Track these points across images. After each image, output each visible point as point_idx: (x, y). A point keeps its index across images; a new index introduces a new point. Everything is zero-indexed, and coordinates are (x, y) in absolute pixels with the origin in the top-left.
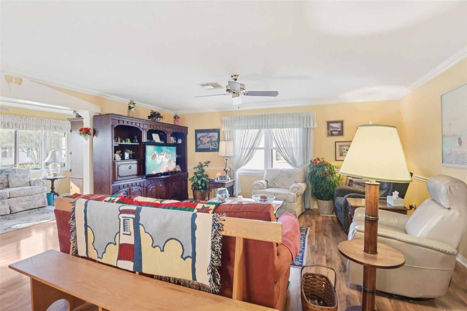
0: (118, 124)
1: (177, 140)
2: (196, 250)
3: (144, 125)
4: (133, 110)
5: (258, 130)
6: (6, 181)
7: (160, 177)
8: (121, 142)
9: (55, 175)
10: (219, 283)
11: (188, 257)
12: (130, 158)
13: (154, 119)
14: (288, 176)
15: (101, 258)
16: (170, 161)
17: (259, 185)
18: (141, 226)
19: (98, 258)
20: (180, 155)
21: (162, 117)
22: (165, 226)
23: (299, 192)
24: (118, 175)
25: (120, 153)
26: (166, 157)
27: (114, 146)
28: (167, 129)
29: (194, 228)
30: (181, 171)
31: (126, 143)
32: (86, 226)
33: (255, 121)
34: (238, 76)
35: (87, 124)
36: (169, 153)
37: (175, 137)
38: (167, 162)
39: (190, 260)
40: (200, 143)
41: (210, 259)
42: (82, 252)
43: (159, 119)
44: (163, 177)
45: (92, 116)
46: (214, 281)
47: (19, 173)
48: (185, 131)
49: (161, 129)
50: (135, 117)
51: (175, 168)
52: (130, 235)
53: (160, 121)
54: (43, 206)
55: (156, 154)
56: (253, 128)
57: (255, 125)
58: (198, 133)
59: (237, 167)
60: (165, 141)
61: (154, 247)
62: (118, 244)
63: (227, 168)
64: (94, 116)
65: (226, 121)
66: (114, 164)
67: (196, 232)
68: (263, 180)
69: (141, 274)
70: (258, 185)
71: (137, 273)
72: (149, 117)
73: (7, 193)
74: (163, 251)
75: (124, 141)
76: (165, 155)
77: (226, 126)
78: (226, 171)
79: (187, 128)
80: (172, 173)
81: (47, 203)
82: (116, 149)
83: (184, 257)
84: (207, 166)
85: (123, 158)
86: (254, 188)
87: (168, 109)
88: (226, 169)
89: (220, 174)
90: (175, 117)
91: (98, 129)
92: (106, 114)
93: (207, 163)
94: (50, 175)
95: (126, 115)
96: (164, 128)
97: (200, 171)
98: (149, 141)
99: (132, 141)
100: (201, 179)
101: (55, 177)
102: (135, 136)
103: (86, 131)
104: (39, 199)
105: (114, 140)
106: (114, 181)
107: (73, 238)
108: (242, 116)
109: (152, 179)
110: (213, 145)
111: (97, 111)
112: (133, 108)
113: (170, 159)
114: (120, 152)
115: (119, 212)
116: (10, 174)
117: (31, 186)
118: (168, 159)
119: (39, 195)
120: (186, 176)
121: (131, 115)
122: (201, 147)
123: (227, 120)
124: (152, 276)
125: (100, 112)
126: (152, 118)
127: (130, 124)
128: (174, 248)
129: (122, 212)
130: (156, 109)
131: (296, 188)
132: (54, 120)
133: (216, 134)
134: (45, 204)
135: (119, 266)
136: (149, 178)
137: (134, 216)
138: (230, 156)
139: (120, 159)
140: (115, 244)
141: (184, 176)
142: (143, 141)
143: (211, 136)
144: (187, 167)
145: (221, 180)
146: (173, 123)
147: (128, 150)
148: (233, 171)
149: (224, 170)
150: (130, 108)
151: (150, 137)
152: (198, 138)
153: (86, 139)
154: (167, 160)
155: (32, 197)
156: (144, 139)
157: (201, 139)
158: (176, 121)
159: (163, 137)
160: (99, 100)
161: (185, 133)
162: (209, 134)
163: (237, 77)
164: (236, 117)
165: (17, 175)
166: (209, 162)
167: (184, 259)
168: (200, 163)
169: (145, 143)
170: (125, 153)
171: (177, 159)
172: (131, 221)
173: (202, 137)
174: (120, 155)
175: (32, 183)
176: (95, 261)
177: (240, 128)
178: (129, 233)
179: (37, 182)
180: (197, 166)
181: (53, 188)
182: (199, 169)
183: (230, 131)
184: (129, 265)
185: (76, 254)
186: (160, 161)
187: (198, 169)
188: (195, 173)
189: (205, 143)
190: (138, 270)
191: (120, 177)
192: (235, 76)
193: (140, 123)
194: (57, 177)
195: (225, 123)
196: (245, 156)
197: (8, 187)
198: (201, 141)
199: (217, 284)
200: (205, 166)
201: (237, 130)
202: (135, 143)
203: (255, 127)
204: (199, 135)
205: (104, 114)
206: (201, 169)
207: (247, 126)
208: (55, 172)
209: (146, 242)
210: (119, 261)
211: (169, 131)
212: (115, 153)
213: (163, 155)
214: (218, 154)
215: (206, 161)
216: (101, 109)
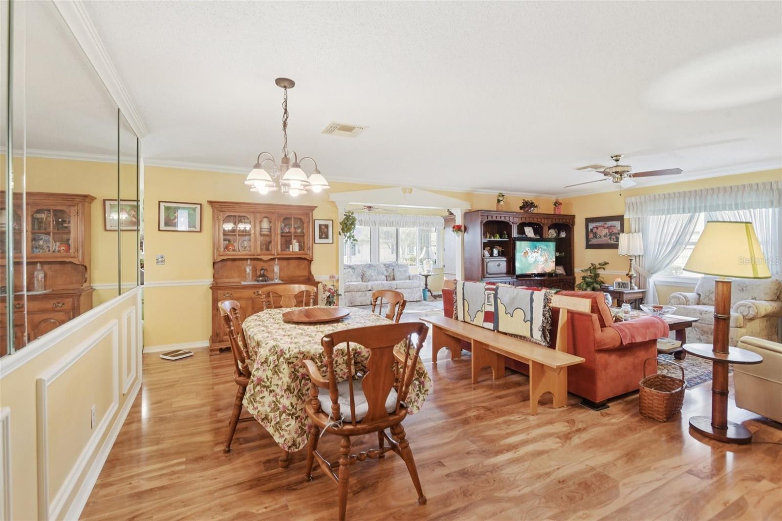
0: (486, 220)
1: (559, 234)
2: (533, 316)
3: (514, 218)
4: (502, 203)
5: (689, 215)
6: (392, 274)
7: (533, 278)
8: (490, 238)
9: (429, 271)
10: (548, 340)
11: (528, 321)
12: (499, 255)
13: (526, 210)
14: (741, 288)
15: (473, 321)
16: (546, 261)
17: (679, 298)
18: (498, 299)
19: (471, 321)
20: (563, 254)
21: (536, 207)
22: (513, 299)
23: (751, 312)
24: (487, 272)
25: (490, 250)
26: (541, 255)
27: (484, 243)
28: (543, 221)
29: (532, 301)
30: (564, 274)
31: (495, 239)
32: (464, 299)
33: (682, 202)
34: (620, 156)
35: (459, 221)
36: (545, 250)
37: (556, 230)
38: (543, 261)
39: (529, 323)
40: (592, 236)
41: (541, 322)
42: (461, 318)
43: (532, 209)
44: (536, 278)
45: (463, 213)
46: (545, 338)
47: (401, 268)
48: (571, 221)
49: (535, 221)
50: (504, 210)
51: (554, 269)
52: (491, 305)
53: (534, 212)
54: (419, 300)
55: (528, 251)
56: (678, 212)
57: (681, 206)
58: (590, 222)
59: (651, 272)
60: (541, 235)
61: (507, 314)
62: (484, 312)
63: (633, 272)
64: (465, 213)
65: (633, 204)
66: (483, 260)
67: (533, 304)
68: (693, 292)
69: (498, 332)
70: (676, 297)
71: (496, 331)
72: (521, 208)
73: (394, 284)
74: (512, 316)
75: (492, 237)
76: (540, 252)
77: (631, 210)
78: (631, 277)
79: (573, 216)
80: (550, 275)
81: (422, 298)
82: (485, 245)
83: (525, 320)
84: (604, 269)
85: (492, 255)
86: (670, 302)
87: (546, 193)
88: (630, 273)
89: (619, 280)
90: (555, 204)
91: (468, 226)
92: (476, 211)
93: (603, 265)
94: (424, 271)
95: (495, 209)
96: (539, 220)
97: (592, 275)
98: (520, 236)
99: (501, 237)
100: (592, 286)
101: (428, 274)
102: (504, 231)
103: (458, 229)
104: (417, 292)
105: (483, 237)
106: (483, 278)
107: (455, 307)
108: (659, 195)
109: (524, 280)
110: (614, 239)
111: (467, 207)
112: (502, 200)
113: (546, 258)
114: (489, 248)
115: (484, 290)
116: (395, 268)
117: (410, 280)
118: (544, 257)
119: (416, 289)
120: (572, 281)
121: (500, 208)
122: (594, 241)
123: (633, 202)
124: (506, 334)
125: (470, 208)
126: (524, 209)
127: (498, 219)
128: (519, 314)
129: (487, 289)
130: (529, 198)
131: (745, 306)
132: (427, 216)
133: (617, 224)
134: (421, 298)
135: (484, 326)
136: (519, 278)
137: (494, 292)
138: (636, 254)
139: (489, 255)
140: (482, 312)
141: (568, 280)
142: (513, 237)
143: (610, 225)
144: (574, 270)
145: (619, 288)
146: (553, 213)
147: (497, 247)
148: (644, 277)
149: (627, 275)
150: (499, 201)
151: (521, 231)
152: (589, 230)
153: (458, 236)
154: (542, 259)
155: (411, 290)
156: (515, 234)
157: (594, 230)
158: (557, 210)
159: (538, 229)
160: (469, 196)
161: (571, 223)
162: (606, 224)
163: (618, 158)
164: (650, 196)
165: (400, 269)
166: (606, 263)
167: (525, 322)
168: (592, 264)
169: (515, 238)
170: (494, 250)
171: (557, 258)
172: (492, 296)
173: (595, 229)
174: (489, 252)
175: (411, 278)
176: (469, 323)
177: (654, 213)
178: (490, 304)
179: (415, 276)
180: (587, 268)
181: (426, 285)
182: (591, 272)
183: (639, 218)
184: (490, 326)
185: (457, 318)
186: (533, 260)
187: (589, 273)
188: (584, 278)
189: (600, 237)
190: (496, 329)
191: (489, 274)
192: (617, 156)
193: (509, 217)
194: (430, 274)
195: (631, 207)
196: (667, 253)
197: (394, 279)
198: (595, 235)
199: (547, 341)
200: (600, 268)
201: (651, 217)
202: (505, 238)
203: (681, 210)
204: (591, 226)
205: (474, 210)
206: (593, 272)
207: (668, 210)
208: (428, 269)
209: (501, 309)
210: (484, 323)
211: (546, 222)
212: (484, 249)
213: (537, 252)
214: (618, 252)
215: (602, 261)
216: (471, 205)
